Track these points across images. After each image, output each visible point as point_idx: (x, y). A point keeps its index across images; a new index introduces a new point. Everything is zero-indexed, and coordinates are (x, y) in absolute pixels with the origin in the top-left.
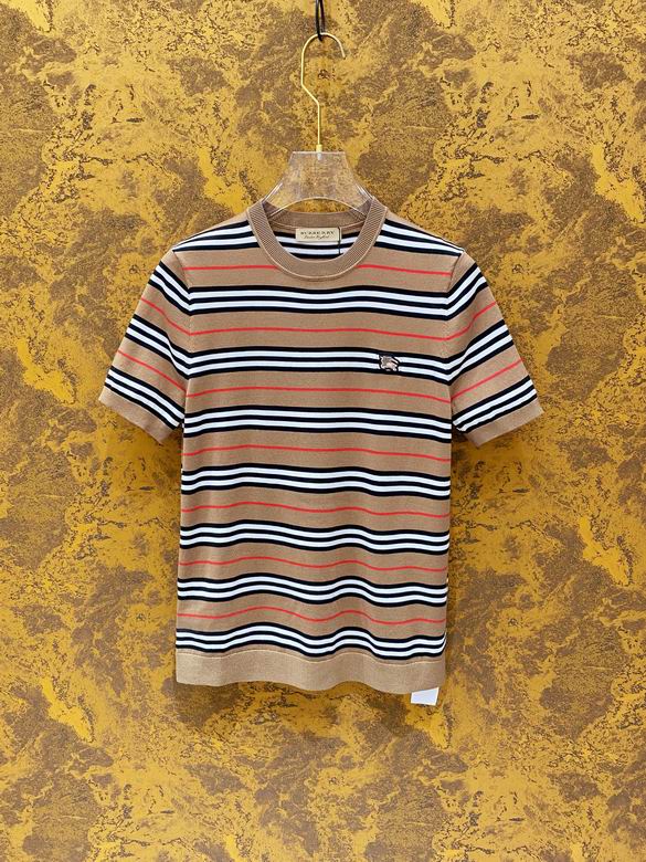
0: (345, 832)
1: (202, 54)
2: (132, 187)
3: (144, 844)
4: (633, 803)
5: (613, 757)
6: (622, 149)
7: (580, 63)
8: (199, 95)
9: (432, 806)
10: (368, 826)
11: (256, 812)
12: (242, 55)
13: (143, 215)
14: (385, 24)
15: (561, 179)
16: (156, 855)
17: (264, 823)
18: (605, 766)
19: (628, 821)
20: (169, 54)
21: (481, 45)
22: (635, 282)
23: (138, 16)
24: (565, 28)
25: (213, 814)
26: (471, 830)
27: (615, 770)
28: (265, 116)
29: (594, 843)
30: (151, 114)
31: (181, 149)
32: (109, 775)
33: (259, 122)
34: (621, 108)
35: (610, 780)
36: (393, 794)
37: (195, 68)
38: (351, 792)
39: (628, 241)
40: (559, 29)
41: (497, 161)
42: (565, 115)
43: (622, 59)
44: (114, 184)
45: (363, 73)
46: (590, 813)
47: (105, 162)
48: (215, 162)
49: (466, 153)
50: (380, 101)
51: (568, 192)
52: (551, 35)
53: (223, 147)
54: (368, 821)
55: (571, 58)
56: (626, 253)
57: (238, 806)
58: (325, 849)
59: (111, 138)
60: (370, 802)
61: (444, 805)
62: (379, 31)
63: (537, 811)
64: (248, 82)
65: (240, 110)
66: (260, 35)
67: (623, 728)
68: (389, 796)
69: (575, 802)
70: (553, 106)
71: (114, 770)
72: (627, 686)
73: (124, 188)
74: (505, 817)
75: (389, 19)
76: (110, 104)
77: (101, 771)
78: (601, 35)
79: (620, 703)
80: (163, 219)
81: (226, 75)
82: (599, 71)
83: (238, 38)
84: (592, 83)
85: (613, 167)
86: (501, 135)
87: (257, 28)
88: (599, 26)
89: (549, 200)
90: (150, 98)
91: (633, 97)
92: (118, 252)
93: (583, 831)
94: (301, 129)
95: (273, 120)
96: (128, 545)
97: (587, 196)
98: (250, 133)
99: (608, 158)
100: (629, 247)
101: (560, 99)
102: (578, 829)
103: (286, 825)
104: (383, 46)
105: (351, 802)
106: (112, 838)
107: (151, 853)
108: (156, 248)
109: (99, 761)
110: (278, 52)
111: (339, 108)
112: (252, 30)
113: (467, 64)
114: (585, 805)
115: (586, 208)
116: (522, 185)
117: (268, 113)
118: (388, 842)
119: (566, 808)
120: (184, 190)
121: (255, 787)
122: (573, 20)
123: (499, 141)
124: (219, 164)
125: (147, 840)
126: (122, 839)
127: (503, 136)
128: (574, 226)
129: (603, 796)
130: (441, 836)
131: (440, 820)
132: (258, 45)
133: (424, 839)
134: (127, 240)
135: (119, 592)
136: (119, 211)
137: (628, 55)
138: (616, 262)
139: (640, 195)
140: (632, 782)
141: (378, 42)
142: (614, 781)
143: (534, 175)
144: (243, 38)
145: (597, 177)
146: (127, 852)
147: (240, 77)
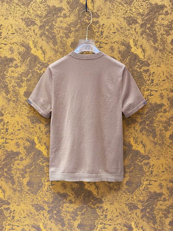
0: (72, 221)
1: (30, 17)
2: (12, 51)
3: (18, 226)
4: (147, 211)
5: (141, 198)
6: (138, 41)
7: (126, 19)
8: (29, 27)
9: (95, 213)
10: (78, 219)
11: (48, 216)
12: (40, 17)
13: (15, 58)
14: (77, 9)
15: (123, 48)
16: (21, 229)
17: (50, 219)
18: (140, 201)
19: (146, 215)
20: (21, 17)
21: (101, 15)
22: (143, 75)
23: (13, 7)
24: (122, 10)
25: (37, 217)
26: (105, 219)
27: (142, 202)
28: (47, 33)
29: (137, 222)
30: (17, 32)
31: (25, 41)
32: (9, 208)
33: (45, 34)
34: (137, 30)
35: (141, 204)
36: (84, 210)
37: (28, 20)
38: (73, 210)
39: (140, 64)
40: (121, 11)
41: (106, 44)
42: (123, 32)
43: (137, 18)
44: (8, 50)
45: (71, 22)
46: (136, 214)
47: (5, 44)
48: (34, 44)
49: (98, 42)
50: (76, 29)
51: (125, 51)
52: (119, 12)
53: (36, 41)
54: (78, 218)
55: (124, 18)
56: (140, 67)
57: (43, 215)
58: (66, 226)
59: (7, 38)
60: (78, 212)
61: (98, 213)
62: (75, 11)
63: (122, 214)
64: (42, 24)
65: (40, 31)
66: (45, 12)
67: (144, 190)
68: (83, 211)
69: (132, 211)
70: (120, 30)
71: (11, 206)
72: (145, 180)
73: (10, 51)
74: (114, 215)
75: (78, 8)
76: (6, 29)
77: (6, 206)
78: (131, 12)
79: (143, 184)
80: (20, 59)
81: (36, 22)
82: (131, 21)
83: (39, 13)
84: (129, 24)
85: (136, 45)
86: (107, 37)
87: (44, 10)
88: (131, 10)
89: (120, 53)
90: (17, 28)
91: (140, 28)
92: (8, 67)
93: (135, 219)
94: (56, 36)
95: (48, 34)
96: (14, 145)
97: (129, 52)
98: (43, 37)
99: (134, 43)
100: (141, 65)
101: (121, 28)
102: (133, 218)
103: (56, 220)
104: (76, 15)
105: (73, 212)
106: (9, 225)
107: (20, 229)
108: (18, 66)
109: (6, 204)
110: (50, 16)
111: (65, 31)
112: (43, 11)
113: (98, 19)
114: (135, 212)
115: (129, 56)
116: (113, 50)
117: (47, 32)
118: (83, 223)
119: (130, 212)
120: (26, 51)
121: (48, 209)
122: (124, 8)
123: (107, 38)
124: (35, 45)
125: (19, 225)
126: (12, 225)
127: (108, 37)
128: (126, 60)
129: (139, 209)
130: (97, 221)
131: (97, 217)
132: (44, 15)
133: (93, 222)
134: (11, 64)
135: (12, 157)
136: (9, 57)
137: (138, 17)
138: (138, 69)
139: (143, 52)
140: (147, 205)
141: (75, 14)
142: (142, 205)
143: (116, 47)
144: (40, 13)
145: (132, 48)
146: (13, 228)
147: (40, 22)
